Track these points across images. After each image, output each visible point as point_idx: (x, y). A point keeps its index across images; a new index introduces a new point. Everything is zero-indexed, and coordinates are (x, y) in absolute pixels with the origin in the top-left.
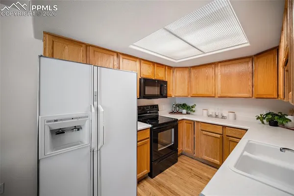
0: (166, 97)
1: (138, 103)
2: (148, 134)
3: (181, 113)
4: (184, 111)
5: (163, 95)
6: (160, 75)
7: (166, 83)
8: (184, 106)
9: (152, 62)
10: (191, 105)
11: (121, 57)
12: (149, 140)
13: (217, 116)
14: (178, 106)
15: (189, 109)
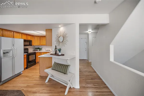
0: (32, 45)
1: (24, 47)
2: (26, 56)
3: (37, 51)
4: (38, 50)
5: (30, 45)
6: (29, 38)
7: (32, 41)
8: (38, 48)
9: (26, 34)
10: (41, 48)
11: (15, 33)
12: (26, 58)
13: (48, 50)
14: (36, 48)
15: (40, 49)
